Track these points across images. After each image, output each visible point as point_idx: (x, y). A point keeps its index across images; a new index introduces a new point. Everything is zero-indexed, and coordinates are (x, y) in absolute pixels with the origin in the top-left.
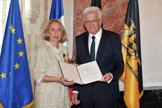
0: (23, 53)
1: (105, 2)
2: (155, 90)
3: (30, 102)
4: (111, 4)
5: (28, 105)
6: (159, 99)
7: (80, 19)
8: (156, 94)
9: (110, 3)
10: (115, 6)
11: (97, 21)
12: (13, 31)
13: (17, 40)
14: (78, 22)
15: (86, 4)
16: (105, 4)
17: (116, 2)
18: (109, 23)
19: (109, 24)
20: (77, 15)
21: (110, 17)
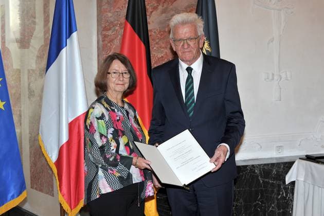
0: (4, 103)
1: (156, 5)
2: (253, 166)
3: (20, 193)
4: (167, 8)
5: (15, 199)
6: (261, 182)
7: (109, 37)
8: (256, 173)
9: (165, 6)
10: (175, 11)
11: (196, 38)
14: (106, 42)
15: (119, 10)
16: (155, 8)
17: (175, 4)
18: (163, 43)
19: (163, 46)
20: (103, 30)
21: (165, 31)
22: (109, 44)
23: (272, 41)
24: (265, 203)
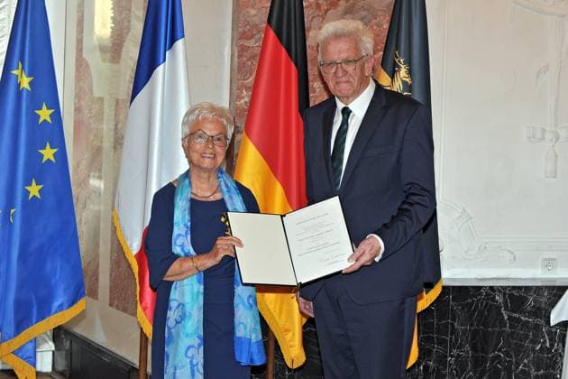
2: (491, 288)
3: (73, 302)
5: (65, 311)
6: (506, 318)
7: (249, 52)
8: (496, 301)
11: (356, 61)
12: (25, 82)
13: (37, 112)
20: (241, 38)
22: (249, 63)
23: (545, 72)
24: (511, 357)
